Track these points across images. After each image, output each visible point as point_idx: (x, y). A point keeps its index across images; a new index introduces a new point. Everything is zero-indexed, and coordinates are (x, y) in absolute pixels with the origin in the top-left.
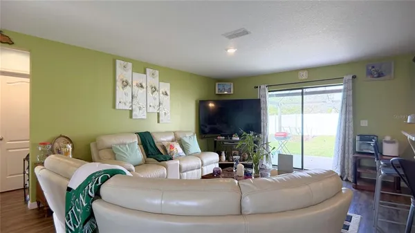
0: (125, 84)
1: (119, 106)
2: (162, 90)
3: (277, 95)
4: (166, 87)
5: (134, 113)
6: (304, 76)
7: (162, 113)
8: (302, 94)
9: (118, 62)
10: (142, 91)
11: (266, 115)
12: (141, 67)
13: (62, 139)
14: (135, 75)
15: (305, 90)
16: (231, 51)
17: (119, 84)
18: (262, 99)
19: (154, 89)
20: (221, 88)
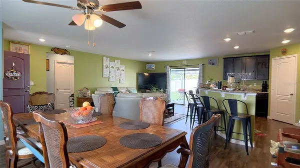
0: (107, 67)
1: (104, 76)
2: (121, 69)
3: (175, 71)
4: (123, 67)
5: (110, 79)
6: (185, 63)
7: (121, 79)
8: (185, 70)
9: (104, 58)
10: (113, 69)
11: (169, 80)
12: (113, 59)
13: (85, 89)
14: (111, 63)
15: (186, 69)
16: (150, 55)
17: (104, 67)
18: (167, 73)
19: (118, 69)
20: (149, 66)
